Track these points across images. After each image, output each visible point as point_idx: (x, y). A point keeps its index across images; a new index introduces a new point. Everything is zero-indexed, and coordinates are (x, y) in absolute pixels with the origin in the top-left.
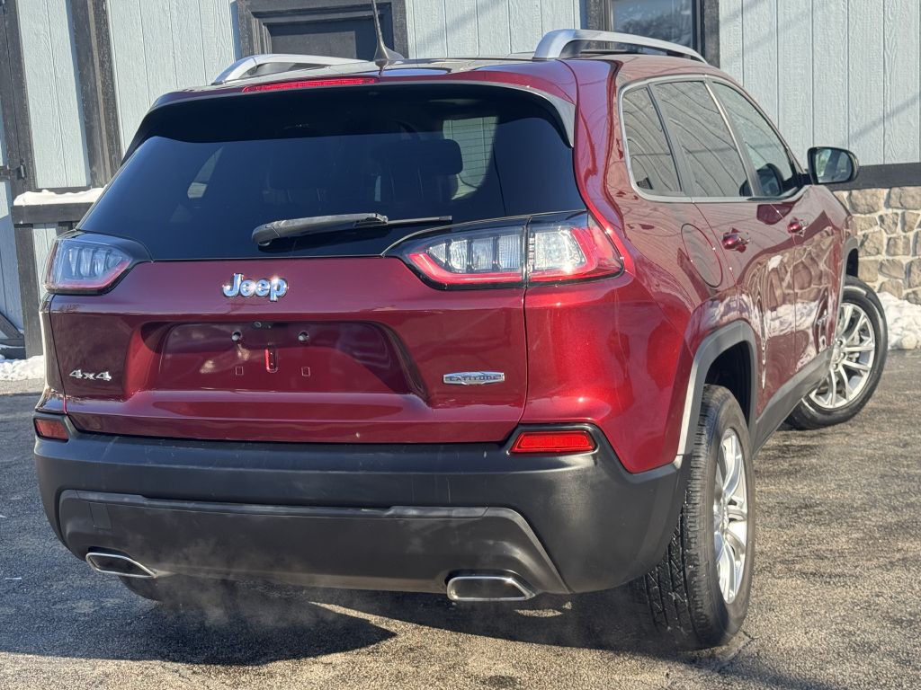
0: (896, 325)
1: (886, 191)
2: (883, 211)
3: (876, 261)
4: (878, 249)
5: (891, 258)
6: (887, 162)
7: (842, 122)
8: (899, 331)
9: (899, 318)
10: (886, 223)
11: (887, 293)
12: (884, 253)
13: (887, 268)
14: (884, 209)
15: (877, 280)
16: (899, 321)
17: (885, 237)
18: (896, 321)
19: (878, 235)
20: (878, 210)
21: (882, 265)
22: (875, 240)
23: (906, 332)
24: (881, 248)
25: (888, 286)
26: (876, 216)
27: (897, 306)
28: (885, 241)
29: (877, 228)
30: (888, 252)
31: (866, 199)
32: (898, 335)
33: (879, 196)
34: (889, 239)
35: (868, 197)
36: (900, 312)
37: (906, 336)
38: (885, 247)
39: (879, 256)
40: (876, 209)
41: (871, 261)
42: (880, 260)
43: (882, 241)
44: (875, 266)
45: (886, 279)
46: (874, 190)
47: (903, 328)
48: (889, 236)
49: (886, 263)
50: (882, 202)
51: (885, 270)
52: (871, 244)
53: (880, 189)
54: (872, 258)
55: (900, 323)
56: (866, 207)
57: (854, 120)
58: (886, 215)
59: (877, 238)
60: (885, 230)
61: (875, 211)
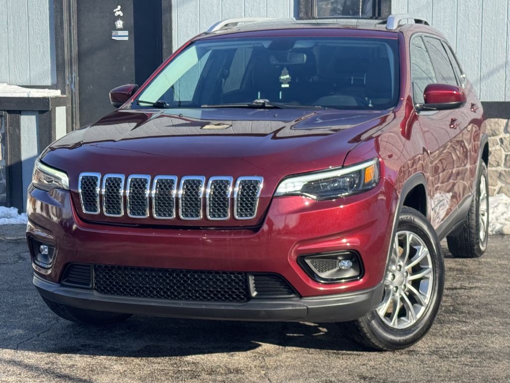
0: (502, 217)
1: (505, 121)
2: (502, 135)
3: (497, 171)
4: (498, 163)
5: (507, 170)
6: (507, 100)
7: (476, 69)
8: (503, 221)
9: (505, 212)
10: (504, 143)
11: (503, 194)
12: (502, 165)
13: (504, 177)
14: (503, 133)
15: (497, 185)
16: (505, 214)
17: (504, 154)
18: (502, 214)
19: (498, 152)
20: (499, 134)
21: (500, 174)
22: (496, 156)
23: (507, 222)
24: (500, 162)
25: (504, 190)
26: (497, 138)
27: (506, 204)
28: (504, 157)
29: (498, 147)
30: (505, 165)
31: (491, 126)
32: (501, 224)
33: (500, 124)
34: (506, 156)
35: (492, 124)
36: (507, 208)
37: (506, 225)
38: (503, 161)
39: (499, 167)
40: (497, 133)
41: (493, 171)
42: (499, 171)
43: (501, 157)
44: (496, 174)
45: (503, 185)
46: (496, 119)
47: (506, 219)
48: (507, 153)
49: (503, 173)
50: (502, 128)
51: (502, 178)
52: (493, 159)
53: (501, 119)
54: (494, 169)
55: (505, 216)
56: (491, 132)
57: (485, 68)
58: (505, 138)
59: (497, 154)
60: (504, 149)
61: (496, 135)
